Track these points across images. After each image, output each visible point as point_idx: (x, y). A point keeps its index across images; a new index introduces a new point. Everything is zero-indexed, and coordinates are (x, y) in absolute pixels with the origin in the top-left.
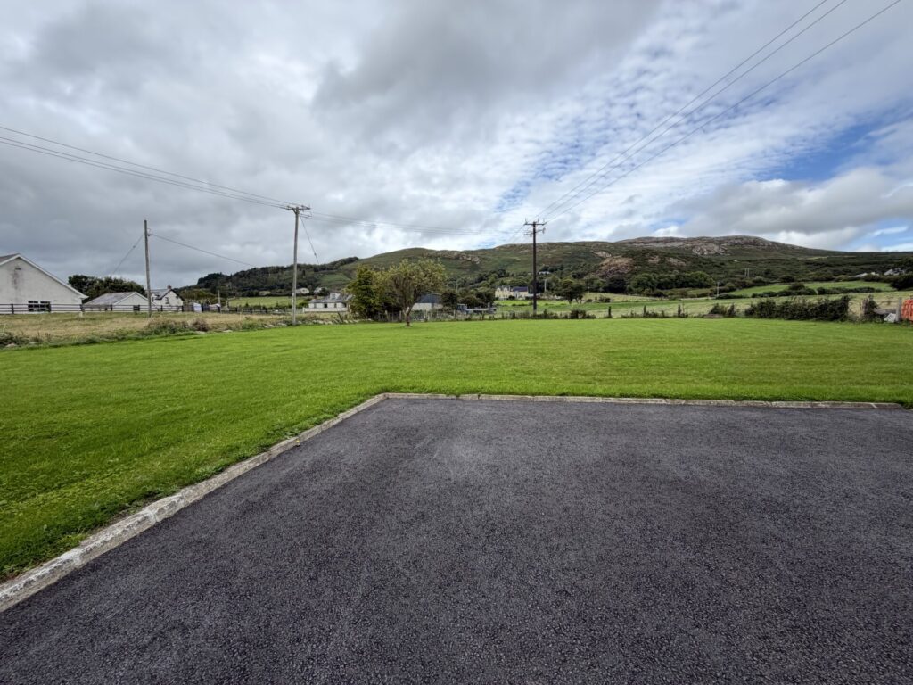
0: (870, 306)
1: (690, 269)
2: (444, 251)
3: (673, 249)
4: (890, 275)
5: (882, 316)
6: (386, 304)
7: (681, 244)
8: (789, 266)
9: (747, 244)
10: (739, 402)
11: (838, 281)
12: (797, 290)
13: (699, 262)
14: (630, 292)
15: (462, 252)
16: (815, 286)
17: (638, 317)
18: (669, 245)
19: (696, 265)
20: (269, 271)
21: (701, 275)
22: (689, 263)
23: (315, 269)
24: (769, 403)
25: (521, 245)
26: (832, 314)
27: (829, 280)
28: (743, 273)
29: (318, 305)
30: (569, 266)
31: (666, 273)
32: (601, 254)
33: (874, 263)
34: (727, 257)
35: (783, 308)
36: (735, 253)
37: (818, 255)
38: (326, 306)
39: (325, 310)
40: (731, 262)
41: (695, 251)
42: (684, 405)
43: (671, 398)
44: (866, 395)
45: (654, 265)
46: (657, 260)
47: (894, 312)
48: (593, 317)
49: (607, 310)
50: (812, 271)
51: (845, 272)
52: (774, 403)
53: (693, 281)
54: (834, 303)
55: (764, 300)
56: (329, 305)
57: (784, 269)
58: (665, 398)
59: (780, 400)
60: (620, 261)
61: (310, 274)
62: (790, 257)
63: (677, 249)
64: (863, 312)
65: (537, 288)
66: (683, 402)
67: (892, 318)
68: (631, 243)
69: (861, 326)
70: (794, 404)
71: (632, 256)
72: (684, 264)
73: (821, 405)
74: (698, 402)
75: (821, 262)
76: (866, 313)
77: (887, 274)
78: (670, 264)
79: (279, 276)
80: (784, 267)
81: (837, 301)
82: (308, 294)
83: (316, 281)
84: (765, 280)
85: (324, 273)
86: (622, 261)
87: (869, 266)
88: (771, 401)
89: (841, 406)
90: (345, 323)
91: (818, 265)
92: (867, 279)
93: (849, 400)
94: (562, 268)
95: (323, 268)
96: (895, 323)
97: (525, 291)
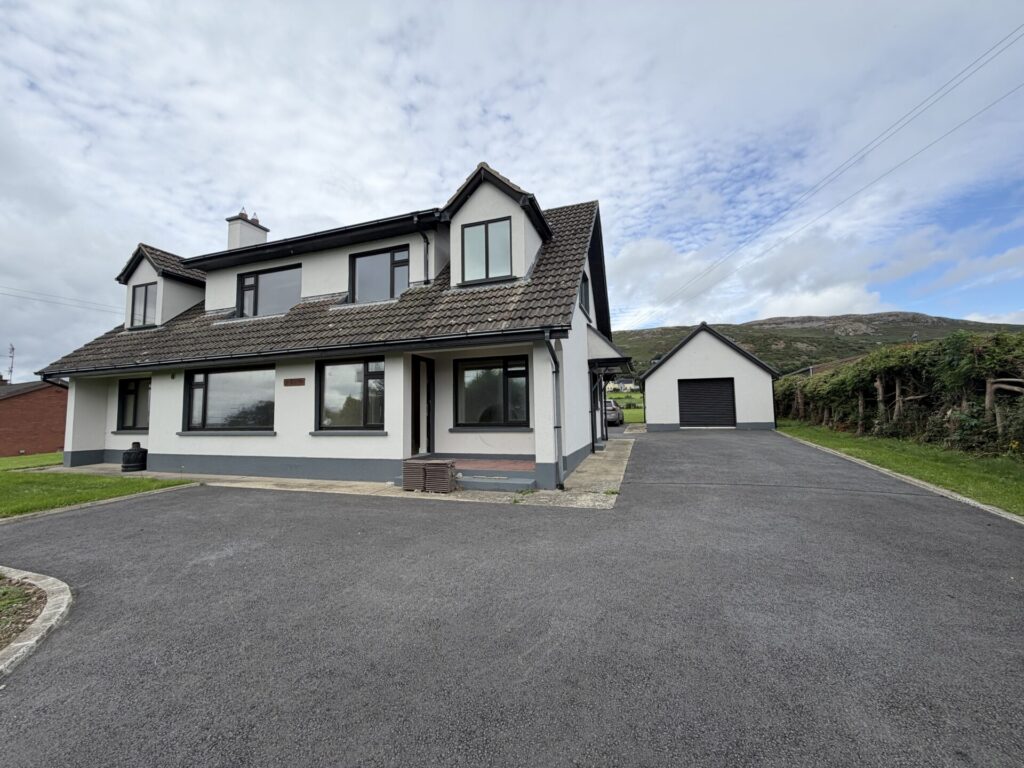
3: (805, 330)
7: (822, 323)
9: (904, 321)
13: (836, 346)
18: (807, 325)
19: (829, 350)
22: (821, 348)
31: (792, 359)
41: (836, 332)
45: (779, 351)
46: (781, 345)
68: (761, 324)
71: (753, 342)
72: (814, 349)
78: (797, 350)
97: (631, 382)
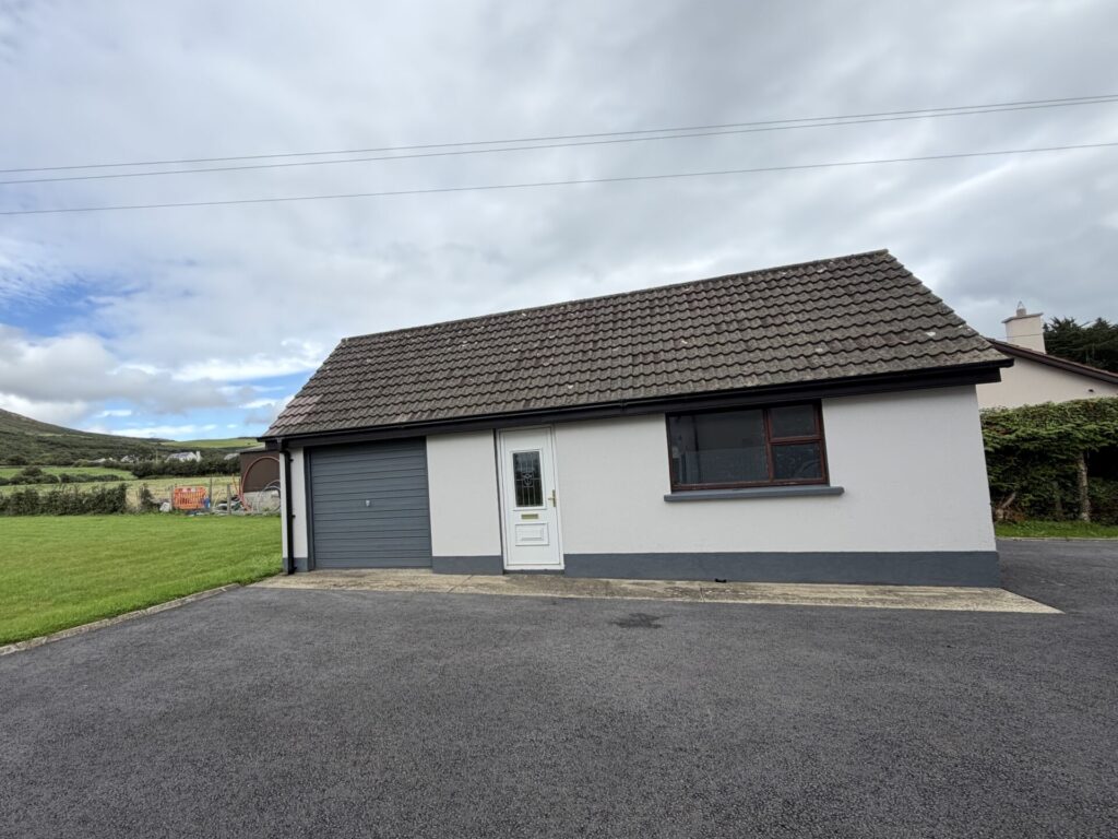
0: (145, 495)
4: (126, 462)
5: (159, 506)
8: (16, 442)
10: (114, 620)
11: (77, 466)
12: (34, 476)
16: (56, 471)
24: (144, 611)
26: (112, 505)
27: (67, 464)
33: (111, 448)
35: (50, 500)
37: (51, 432)
42: (47, 643)
43: (24, 639)
44: (215, 582)
47: (167, 501)
50: (47, 451)
51: (84, 456)
52: (149, 609)
54: (112, 492)
55: (21, 488)
57: (9, 447)
58: (15, 642)
59: (153, 605)
62: (15, 430)
64: (140, 502)
66: (44, 640)
67: (167, 507)
69: (142, 518)
70: (167, 606)
73: (189, 599)
74: (64, 634)
75: (55, 441)
76: (143, 503)
77: (123, 460)
80: (10, 443)
81: (114, 491)
87: (105, 451)
88: (145, 608)
89: (204, 596)
91: (53, 444)
92: (108, 466)
93: (206, 588)
96: (170, 512)
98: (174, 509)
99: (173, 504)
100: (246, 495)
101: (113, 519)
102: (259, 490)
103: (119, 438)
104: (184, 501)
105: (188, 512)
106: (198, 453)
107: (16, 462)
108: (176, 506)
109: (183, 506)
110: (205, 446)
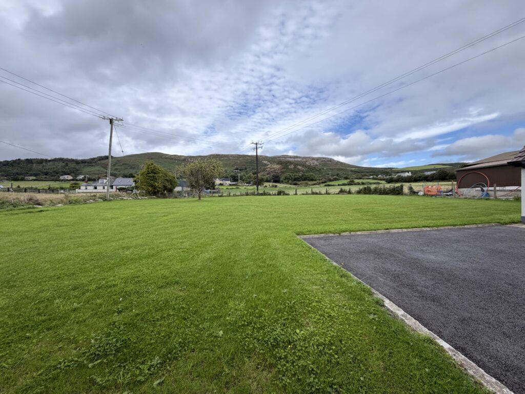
1: (307, 171)
2: (175, 155)
3: (298, 161)
4: (381, 177)
6: (164, 186)
8: (345, 172)
11: (363, 179)
13: (311, 169)
14: (282, 182)
15: (187, 157)
16: (359, 181)
17: (309, 194)
18: (296, 159)
19: (309, 170)
20: (34, 162)
21: (312, 175)
22: (306, 169)
23: (77, 162)
25: (223, 155)
27: (360, 178)
28: (328, 174)
29: (88, 187)
30: (249, 168)
31: (297, 173)
32: (265, 162)
33: (374, 172)
34: (320, 167)
36: (324, 165)
38: (96, 188)
39: (95, 191)
40: (323, 169)
41: (308, 163)
45: (292, 169)
46: (292, 167)
47: (421, 191)
48: (288, 195)
49: (295, 191)
50: (354, 174)
51: (365, 175)
53: (309, 178)
54: (397, 187)
55: (366, 186)
56: (98, 187)
60: (275, 166)
61: (72, 165)
63: (299, 162)
65: (235, 179)
67: (421, 193)
68: (279, 157)
69: (411, 197)
71: (281, 164)
76: (410, 192)
77: (379, 177)
78: (298, 169)
79: (43, 166)
80: (343, 172)
82: (72, 180)
83: (77, 170)
84: (338, 178)
85: (86, 166)
86: (277, 167)
87: (371, 173)
90: (139, 199)
91: (355, 172)
94: (246, 169)
95: (84, 162)
96: (423, 195)
97: (229, 180)
98: (425, 194)
99: (424, 192)
100: (459, 190)
101: (401, 197)
102: (468, 187)
103: (376, 168)
104: (428, 191)
105: (432, 196)
106: (410, 173)
107: (346, 178)
108: (426, 193)
109: (429, 193)
110: (411, 169)
